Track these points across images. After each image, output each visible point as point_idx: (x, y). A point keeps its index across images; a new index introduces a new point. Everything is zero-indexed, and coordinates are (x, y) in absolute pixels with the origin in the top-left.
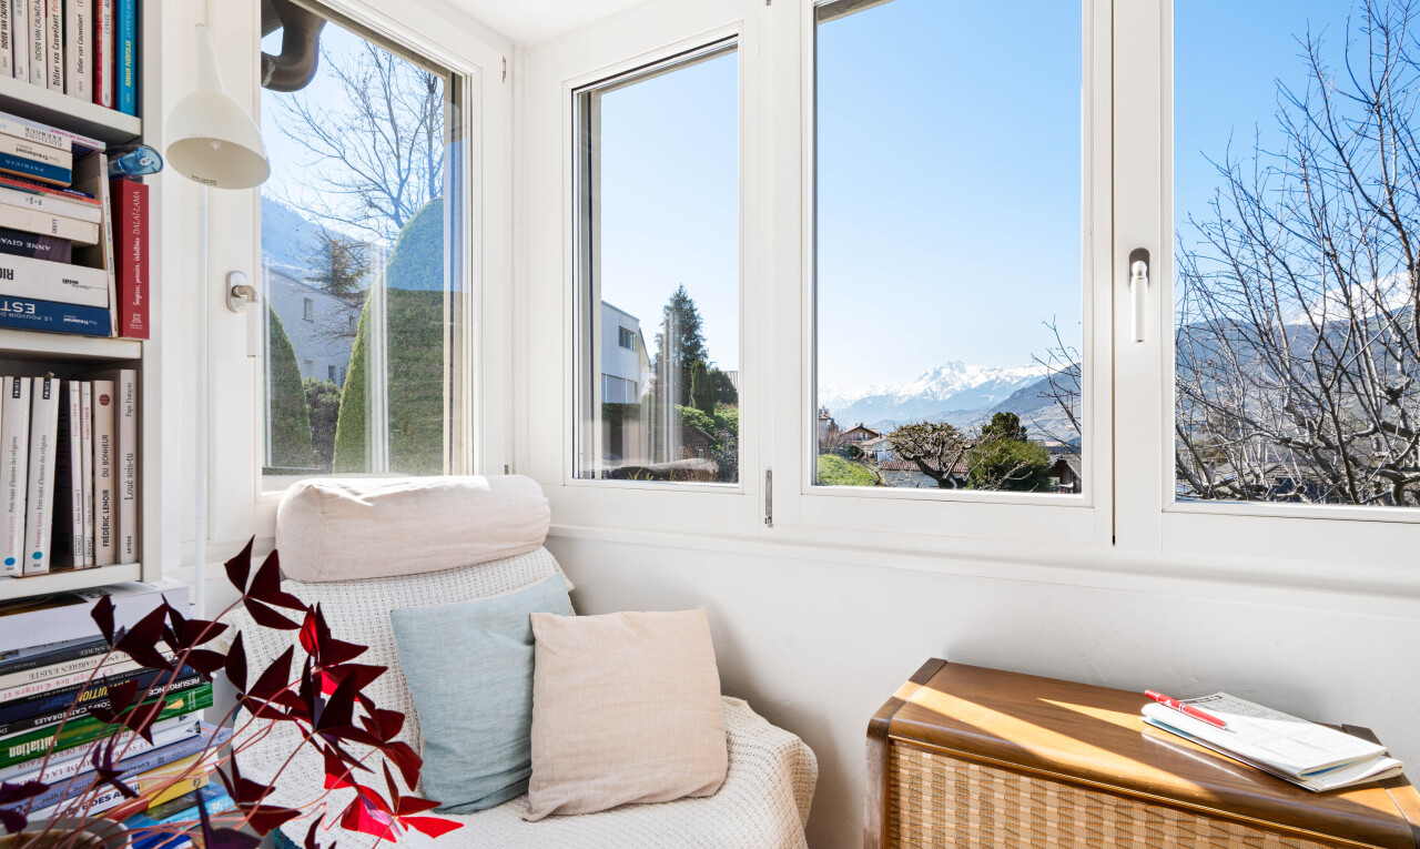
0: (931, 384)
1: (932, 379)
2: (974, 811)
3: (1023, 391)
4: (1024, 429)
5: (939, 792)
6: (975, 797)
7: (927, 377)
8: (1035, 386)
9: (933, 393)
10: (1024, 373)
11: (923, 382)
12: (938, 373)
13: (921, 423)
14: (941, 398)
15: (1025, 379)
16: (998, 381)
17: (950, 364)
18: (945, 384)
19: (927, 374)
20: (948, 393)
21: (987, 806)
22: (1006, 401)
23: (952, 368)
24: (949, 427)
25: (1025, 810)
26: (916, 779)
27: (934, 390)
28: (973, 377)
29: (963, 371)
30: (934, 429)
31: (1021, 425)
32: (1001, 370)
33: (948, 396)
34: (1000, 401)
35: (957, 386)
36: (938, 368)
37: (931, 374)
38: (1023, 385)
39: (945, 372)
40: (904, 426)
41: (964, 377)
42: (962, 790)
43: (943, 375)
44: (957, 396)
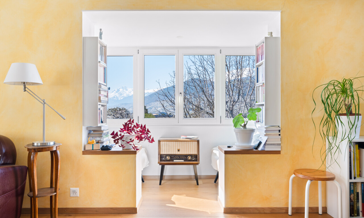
0: (116, 94)
1: (117, 92)
2: (168, 146)
5: (165, 145)
6: (168, 145)
7: (115, 92)
8: (149, 96)
11: (114, 93)
12: (118, 90)
13: (116, 108)
14: (119, 99)
17: (123, 87)
18: (121, 94)
19: (115, 90)
20: (121, 97)
21: (169, 145)
23: (123, 89)
24: (125, 109)
25: (172, 145)
26: (163, 145)
27: (117, 96)
28: (130, 92)
29: (127, 90)
30: (120, 110)
33: (122, 98)
35: (125, 95)
36: (118, 88)
37: (116, 90)
39: (121, 90)
40: (110, 108)
41: (127, 92)
42: (167, 144)
43: (120, 91)
44: (125, 98)
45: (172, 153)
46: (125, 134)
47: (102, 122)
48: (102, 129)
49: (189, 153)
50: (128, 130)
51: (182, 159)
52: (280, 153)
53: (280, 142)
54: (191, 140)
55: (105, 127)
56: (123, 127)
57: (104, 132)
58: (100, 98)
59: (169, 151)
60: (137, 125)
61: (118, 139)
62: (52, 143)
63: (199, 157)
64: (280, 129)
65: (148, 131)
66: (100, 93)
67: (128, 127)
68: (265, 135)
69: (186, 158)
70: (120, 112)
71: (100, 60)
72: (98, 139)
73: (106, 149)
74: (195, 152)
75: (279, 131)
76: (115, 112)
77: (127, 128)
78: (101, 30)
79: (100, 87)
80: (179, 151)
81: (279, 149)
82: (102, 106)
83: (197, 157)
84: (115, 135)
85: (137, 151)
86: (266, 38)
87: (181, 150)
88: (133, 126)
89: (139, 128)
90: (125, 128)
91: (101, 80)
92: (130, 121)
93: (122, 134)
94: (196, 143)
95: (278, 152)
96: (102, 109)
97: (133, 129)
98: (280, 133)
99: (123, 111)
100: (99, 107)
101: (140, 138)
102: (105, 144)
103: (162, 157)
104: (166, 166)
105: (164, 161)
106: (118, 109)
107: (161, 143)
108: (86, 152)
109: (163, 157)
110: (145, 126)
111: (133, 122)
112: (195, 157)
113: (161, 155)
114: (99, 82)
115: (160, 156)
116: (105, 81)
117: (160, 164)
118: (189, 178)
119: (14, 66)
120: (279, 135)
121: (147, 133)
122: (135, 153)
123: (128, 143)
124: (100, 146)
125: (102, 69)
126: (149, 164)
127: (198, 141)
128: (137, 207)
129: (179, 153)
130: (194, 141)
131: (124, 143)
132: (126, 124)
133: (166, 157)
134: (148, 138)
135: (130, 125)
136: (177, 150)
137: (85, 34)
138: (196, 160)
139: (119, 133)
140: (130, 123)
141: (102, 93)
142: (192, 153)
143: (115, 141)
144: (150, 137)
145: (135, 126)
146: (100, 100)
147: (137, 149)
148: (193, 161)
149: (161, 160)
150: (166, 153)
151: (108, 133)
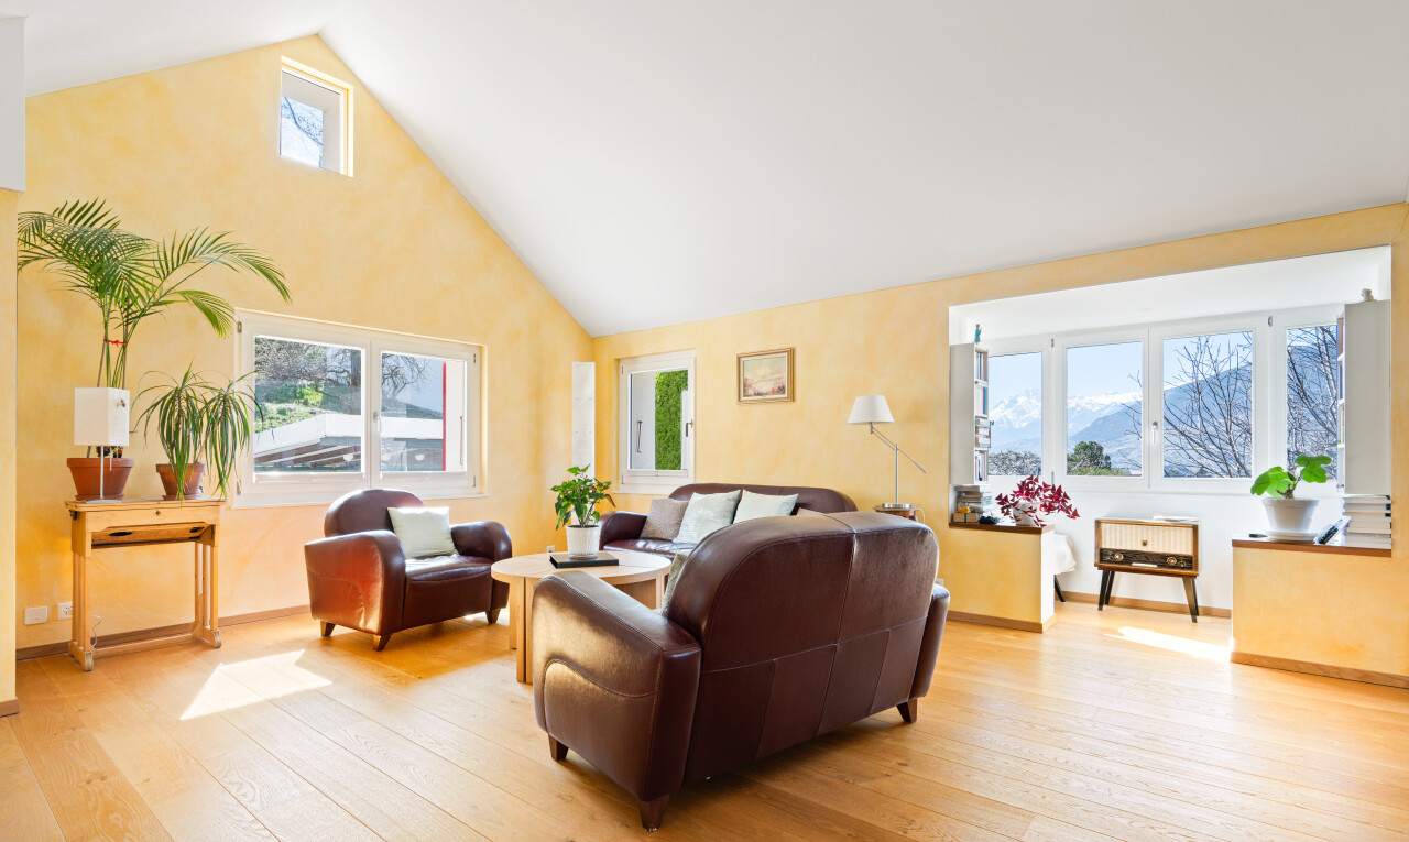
0: (1006, 413)
1: (1008, 407)
2: (1119, 533)
3: (1105, 418)
4: (1108, 458)
5: (1111, 531)
6: (1119, 531)
7: (1002, 406)
9: (1009, 422)
10: (1106, 400)
12: (1013, 401)
14: (1017, 427)
15: (1107, 407)
16: (1078, 409)
17: (1027, 392)
18: (1022, 413)
19: (1002, 402)
20: (1023, 421)
21: (1121, 531)
22: (1087, 429)
23: (1028, 396)
24: (1032, 456)
25: (1128, 531)
26: (1106, 530)
27: (1010, 418)
31: (1105, 453)
32: (1081, 398)
33: (1025, 424)
34: (1080, 429)
37: (1007, 402)
38: (1106, 412)
39: (1021, 400)
42: (1116, 530)
43: (1018, 404)
45: (1129, 548)
46: (1022, 501)
47: (980, 479)
48: (981, 490)
49: (1172, 552)
50: (1027, 494)
51: (1154, 563)
52: (1390, 556)
53: (1389, 532)
54: (1176, 524)
55: (984, 487)
56: (1017, 489)
57: (984, 495)
58: (977, 439)
59: (1121, 544)
60: (1045, 485)
61: (1008, 507)
62: (907, 506)
63: (1197, 560)
64: (1389, 502)
65: (1065, 496)
66: (977, 432)
67: (1028, 490)
68: (1344, 514)
69: (1163, 561)
70: (1018, 464)
71: (976, 379)
72: (973, 505)
73: (988, 523)
74: (1187, 551)
75: (1389, 507)
76: (1003, 464)
77: (1025, 490)
78: (978, 326)
79: (978, 422)
80: (1145, 544)
81: (1388, 547)
82: (981, 452)
83: (1191, 562)
84: (1002, 500)
85: (1043, 529)
86: (1348, 307)
87: (1150, 544)
88: (1036, 487)
89: (1049, 493)
90: (1021, 491)
91: (978, 411)
92: (1031, 478)
93: (1016, 499)
94: (1190, 530)
95: (1386, 553)
96: (980, 457)
97: (1037, 492)
98: (1388, 512)
99: (1027, 461)
100: (976, 454)
101: (1049, 509)
102: (985, 515)
103: (1103, 556)
104: (1117, 574)
105: (1109, 562)
106: (1013, 457)
107: (1103, 525)
108: (953, 524)
109: (1106, 555)
110: (1060, 488)
111: (1037, 480)
112: (1187, 561)
113: (1101, 550)
114: (975, 414)
115: (1098, 551)
116: (985, 411)
117: (1100, 568)
118: (1178, 610)
119: (859, 402)
120: (1388, 515)
121: (1064, 501)
122: (1038, 531)
123: (1026, 512)
124: (978, 517)
125: (981, 393)
126: (1075, 567)
127: (1195, 529)
128: (1042, 622)
129: (1145, 549)
130: (1187, 526)
131: (1018, 513)
132: (1023, 483)
133: (1113, 555)
134: (1067, 510)
135: (1031, 486)
136: (1140, 544)
137: (953, 341)
138: (1190, 568)
139: (1010, 498)
140: (1031, 483)
141: (981, 431)
142: (1178, 552)
143: (1002, 509)
144: (1070, 507)
145: (1040, 487)
146: (977, 444)
147: (1043, 525)
148: (1183, 568)
149: (1101, 560)
150: (1113, 547)
151: (990, 498)
